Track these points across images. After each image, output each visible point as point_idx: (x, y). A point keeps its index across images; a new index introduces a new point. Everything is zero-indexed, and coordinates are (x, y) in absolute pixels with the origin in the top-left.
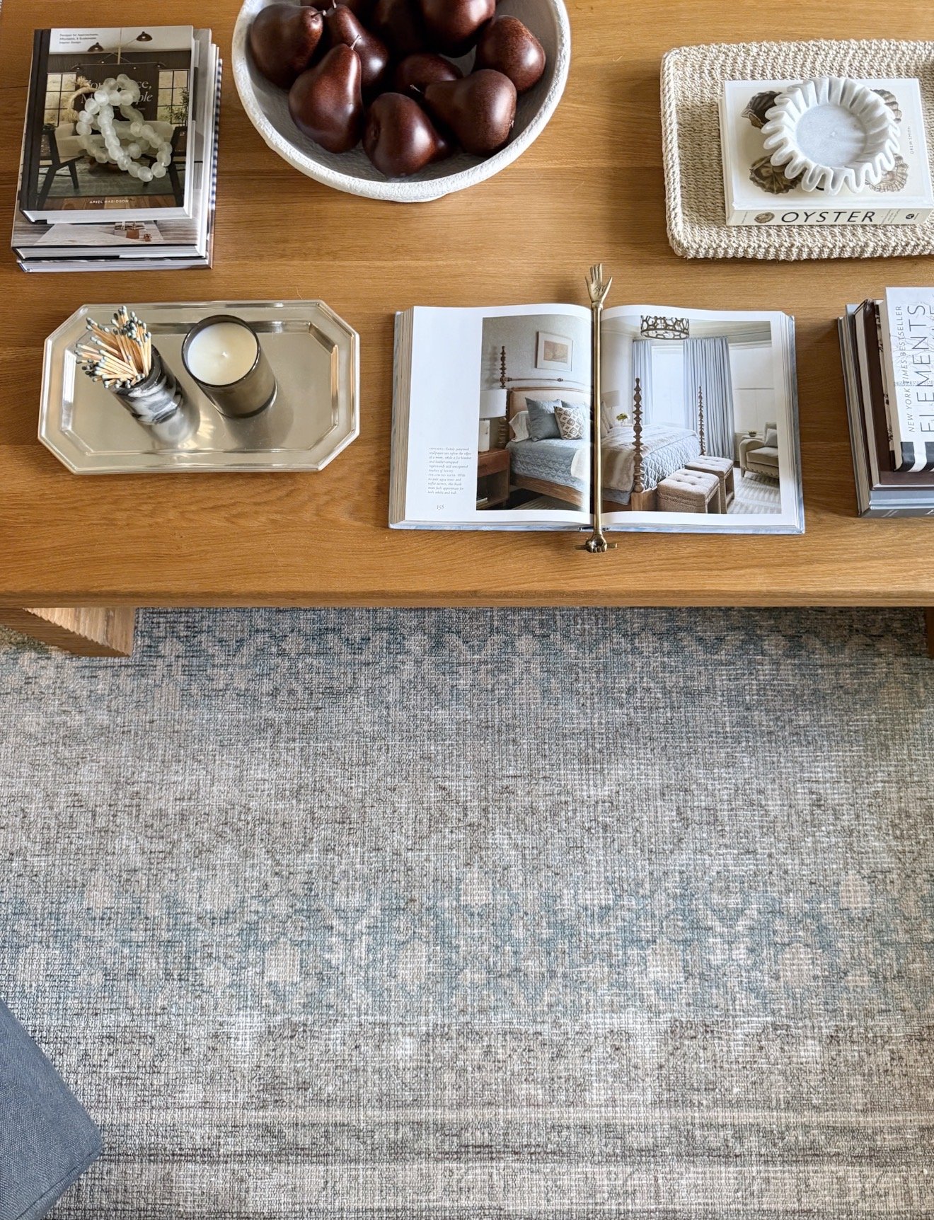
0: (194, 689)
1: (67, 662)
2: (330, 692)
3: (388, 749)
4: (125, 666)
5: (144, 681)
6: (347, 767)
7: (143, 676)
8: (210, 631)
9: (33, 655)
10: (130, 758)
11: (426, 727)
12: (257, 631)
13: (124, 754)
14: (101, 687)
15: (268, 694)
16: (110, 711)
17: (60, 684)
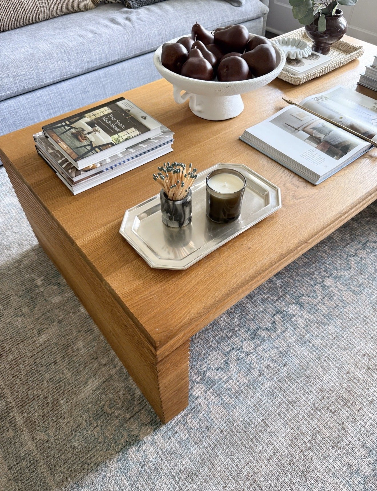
0: (227, 400)
1: (155, 437)
2: (283, 354)
3: (328, 358)
4: (186, 415)
5: (200, 415)
6: (322, 379)
7: (198, 413)
8: (209, 369)
9: (134, 449)
10: (228, 459)
11: (331, 338)
12: (228, 353)
13: (223, 460)
14: (183, 435)
15: (259, 376)
16: (198, 444)
17: (161, 452)
